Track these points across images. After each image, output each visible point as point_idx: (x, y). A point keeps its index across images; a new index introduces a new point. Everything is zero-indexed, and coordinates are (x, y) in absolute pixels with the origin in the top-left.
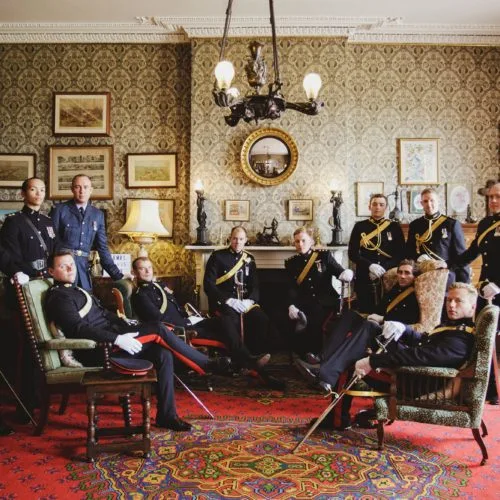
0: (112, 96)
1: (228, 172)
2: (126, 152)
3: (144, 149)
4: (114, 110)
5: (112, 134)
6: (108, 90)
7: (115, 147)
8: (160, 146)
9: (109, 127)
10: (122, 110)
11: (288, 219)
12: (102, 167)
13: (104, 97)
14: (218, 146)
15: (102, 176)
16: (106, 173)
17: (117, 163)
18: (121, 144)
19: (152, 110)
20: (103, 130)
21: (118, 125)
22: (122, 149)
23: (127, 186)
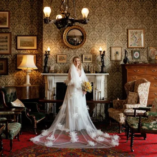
0: (11, 12)
1: (58, 43)
2: (17, 35)
3: (24, 34)
4: (12, 18)
5: (11, 28)
6: (9, 10)
7: (12, 33)
8: (30, 32)
9: (9, 25)
10: (15, 18)
11: (82, 62)
12: (7, 41)
13: (7, 13)
14: (54, 33)
15: (7, 45)
16: (8, 44)
17: (13, 40)
18: (15, 32)
19: (27, 18)
20: (7, 26)
21: (13, 24)
22: (15, 34)
23: (17, 49)
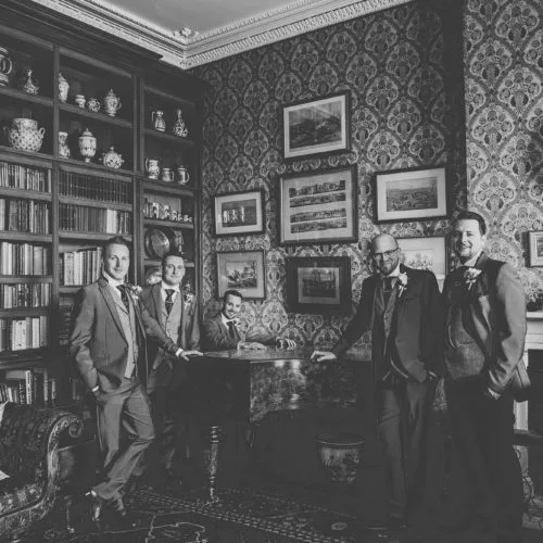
0: (354, 95)
2: (374, 171)
3: (399, 164)
4: (357, 115)
5: (355, 150)
6: (348, 87)
7: (360, 166)
8: (422, 155)
9: (350, 140)
10: (367, 112)
12: (342, 198)
13: (342, 98)
15: (344, 210)
16: (348, 204)
17: (362, 189)
18: (367, 161)
19: (409, 104)
20: (342, 145)
21: (362, 134)
22: (369, 168)
23: (376, 221)
